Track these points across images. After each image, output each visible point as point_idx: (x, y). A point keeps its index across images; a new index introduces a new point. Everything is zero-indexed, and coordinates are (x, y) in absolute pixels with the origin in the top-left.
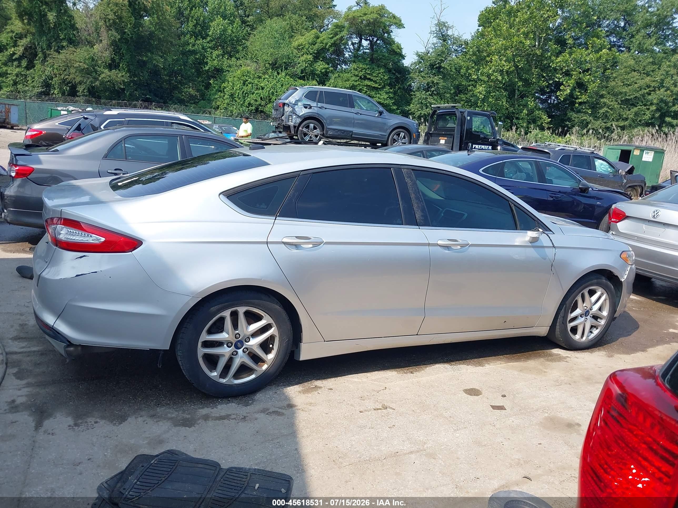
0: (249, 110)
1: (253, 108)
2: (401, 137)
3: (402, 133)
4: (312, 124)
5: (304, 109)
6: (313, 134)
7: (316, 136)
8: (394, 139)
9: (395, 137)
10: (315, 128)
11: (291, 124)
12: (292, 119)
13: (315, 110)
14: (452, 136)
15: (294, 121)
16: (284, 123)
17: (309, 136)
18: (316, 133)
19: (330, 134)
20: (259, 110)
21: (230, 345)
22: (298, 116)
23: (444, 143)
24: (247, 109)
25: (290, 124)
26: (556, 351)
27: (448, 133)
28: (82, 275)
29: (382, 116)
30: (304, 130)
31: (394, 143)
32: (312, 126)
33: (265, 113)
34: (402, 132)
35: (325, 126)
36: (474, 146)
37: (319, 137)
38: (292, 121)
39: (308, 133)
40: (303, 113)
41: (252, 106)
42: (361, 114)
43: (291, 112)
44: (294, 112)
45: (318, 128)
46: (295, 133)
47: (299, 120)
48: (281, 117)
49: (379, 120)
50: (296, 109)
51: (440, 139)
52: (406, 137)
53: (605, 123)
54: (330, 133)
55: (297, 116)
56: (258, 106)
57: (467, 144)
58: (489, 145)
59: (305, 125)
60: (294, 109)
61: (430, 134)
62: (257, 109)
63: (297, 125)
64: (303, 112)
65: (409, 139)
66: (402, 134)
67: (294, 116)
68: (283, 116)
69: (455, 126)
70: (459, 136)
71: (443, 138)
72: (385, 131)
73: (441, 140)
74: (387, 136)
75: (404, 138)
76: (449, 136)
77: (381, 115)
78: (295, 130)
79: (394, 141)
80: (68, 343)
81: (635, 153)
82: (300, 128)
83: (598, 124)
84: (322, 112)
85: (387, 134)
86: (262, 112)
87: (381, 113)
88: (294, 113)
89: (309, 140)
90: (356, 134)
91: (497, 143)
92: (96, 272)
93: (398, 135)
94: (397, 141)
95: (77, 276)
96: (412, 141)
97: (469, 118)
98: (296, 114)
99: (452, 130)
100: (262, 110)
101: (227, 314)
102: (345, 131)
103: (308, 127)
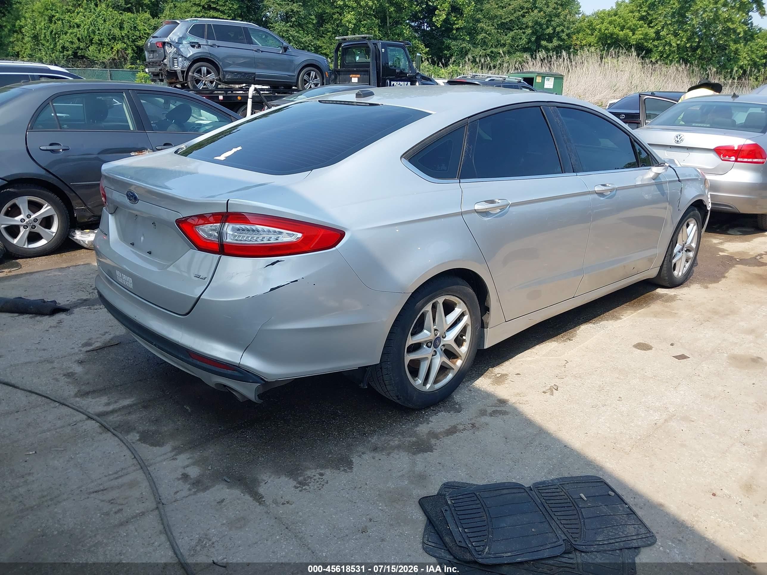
0: (64, 56)
1: (70, 52)
2: (312, 78)
3: (312, 72)
4: (204, 67)
5: (192, 48)
6: (206, 79)
7: (212, 82)
8: (305, 80)
9: (306, 77)
10: (208, 72)
11: (178, 68)
12: (177, 63)
13: (206, 49)
14: (367, 72)
15: (180, 65)
16: (168, 69)
17: (202, 82)
18: (211, 79)
19: (227, 79)
20: (79, 54)
21: (430, 344)
22: (186, 58)
23: (357, 81)
24: (62, 54)
25: (176, 69)
26: (660, 291)
27: (361, 69)
28: (278, 287)
29: (287, 53)
30: (196, 75)
31: (305, 85)
32: (204, 69)
33: (87, 58)
34: (313, 70)
35: (221, 69)
36: (392, 83)
37: (215, 83)
38: (178, 65)
39: (201, 79)
40: (191, 54)
41: (67, 51)
42: (262, 51)
43: (176, 53)
44: (179, 53)
45: (212, 71)
46: (184, 80)
47: (187, 64)
48: (162, 61)
49: (285, 57)
50: (181, 49)
51: (351, 77)
52: (318, 76)
53: (484, 50)
54: (228, 77)
55: (183, 58)
56: (75, 50)
57: (385, 80)
58: (408, 81)
59: (196, 69)
60: (178, 49)
61: (337, 71)
62: (75, 54)
63: (185, 70)
64: (191, 52)
65: (321, 78)
66: (313, 74)
67: (180, 59)
68: (165, 58)
69: (369, 60)
70: (376, 72)
71: (354, 76)
72: (294, 71)
73: (353, 78)
74: (296, 77)
75: (316, 77)
76: (363, 73)
77: (285, 51)
78: (183, 77)
79: (305, 82)
80: (263, 382)
81: (537, 81)
82: (190, 74)
83: (479, 51)
84: (216, 51)
85: (296, 73)
86: (83, 57)
87: (286, 49)
88: (179, 55)
89: (202, 88)
90: (259, 76)
91: (416, 78)
92: (297, 281)
93: (309, 74)
94: (308, 82)
95: (272, 290)
96: (325, 81)
97: (383, 50)
98: (182, 56)
99: (367, 65)
100: (83, 54)
101: (428, 308)
102: (246, 73)
103: (199, 71)
